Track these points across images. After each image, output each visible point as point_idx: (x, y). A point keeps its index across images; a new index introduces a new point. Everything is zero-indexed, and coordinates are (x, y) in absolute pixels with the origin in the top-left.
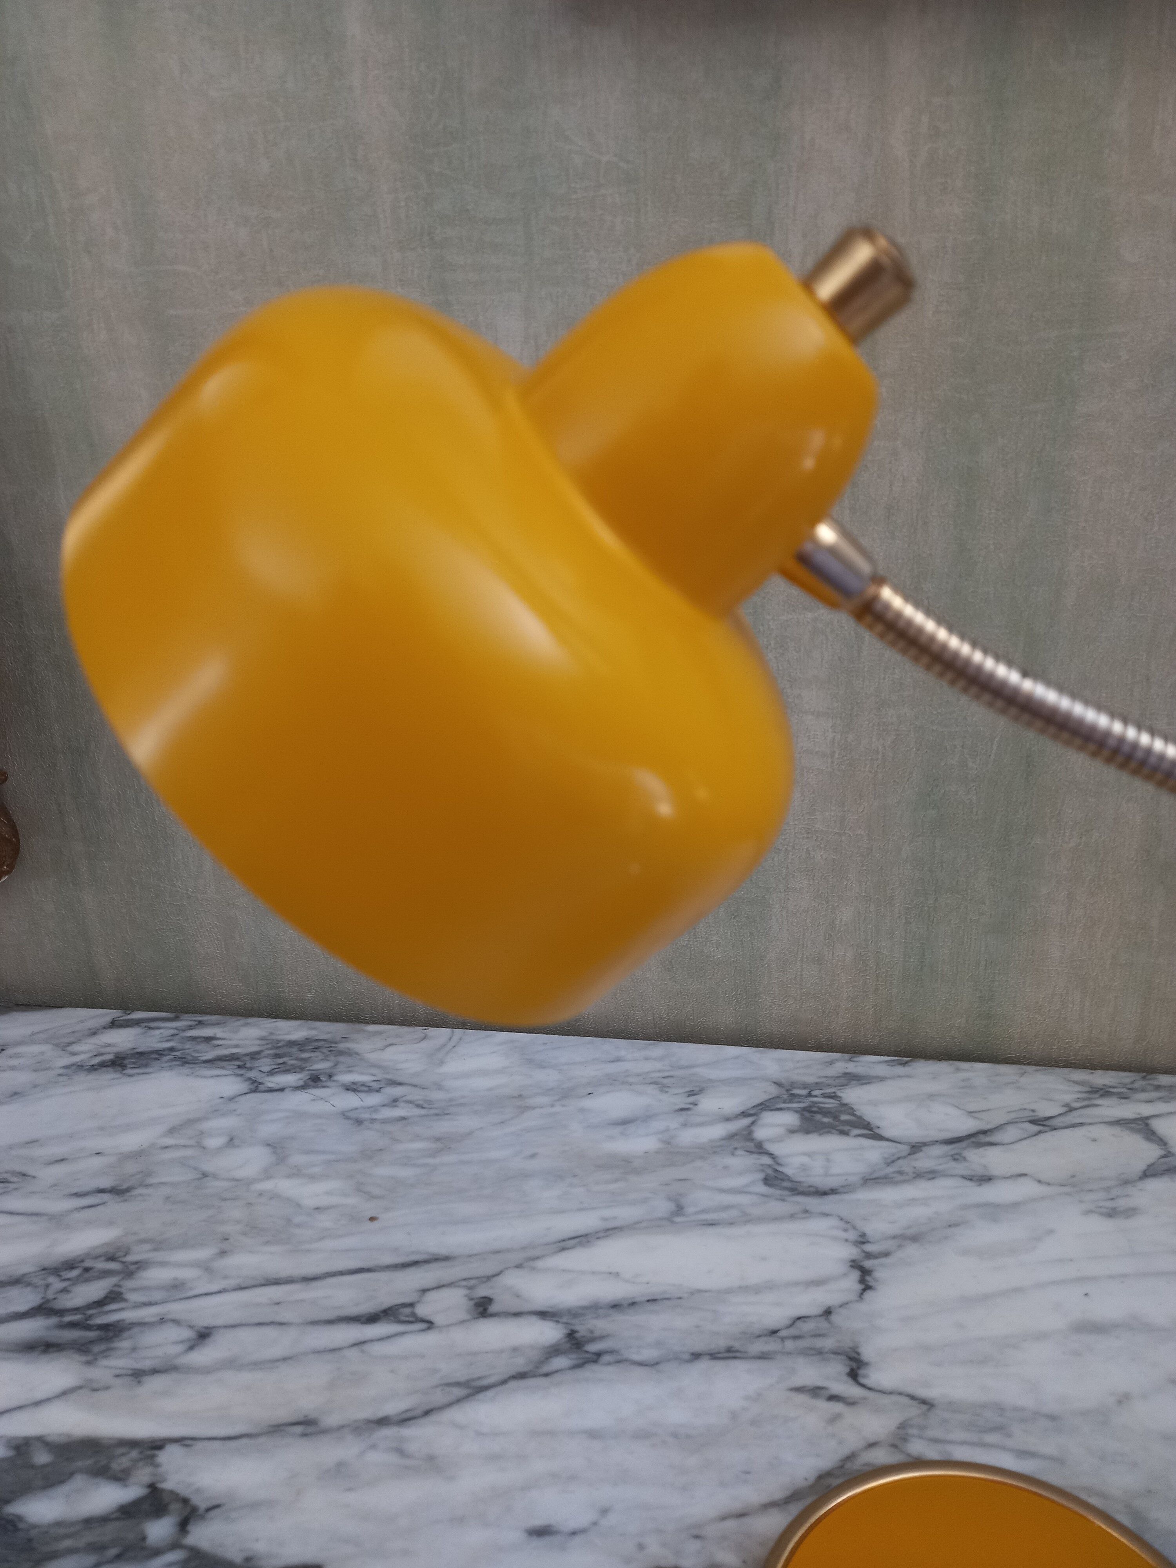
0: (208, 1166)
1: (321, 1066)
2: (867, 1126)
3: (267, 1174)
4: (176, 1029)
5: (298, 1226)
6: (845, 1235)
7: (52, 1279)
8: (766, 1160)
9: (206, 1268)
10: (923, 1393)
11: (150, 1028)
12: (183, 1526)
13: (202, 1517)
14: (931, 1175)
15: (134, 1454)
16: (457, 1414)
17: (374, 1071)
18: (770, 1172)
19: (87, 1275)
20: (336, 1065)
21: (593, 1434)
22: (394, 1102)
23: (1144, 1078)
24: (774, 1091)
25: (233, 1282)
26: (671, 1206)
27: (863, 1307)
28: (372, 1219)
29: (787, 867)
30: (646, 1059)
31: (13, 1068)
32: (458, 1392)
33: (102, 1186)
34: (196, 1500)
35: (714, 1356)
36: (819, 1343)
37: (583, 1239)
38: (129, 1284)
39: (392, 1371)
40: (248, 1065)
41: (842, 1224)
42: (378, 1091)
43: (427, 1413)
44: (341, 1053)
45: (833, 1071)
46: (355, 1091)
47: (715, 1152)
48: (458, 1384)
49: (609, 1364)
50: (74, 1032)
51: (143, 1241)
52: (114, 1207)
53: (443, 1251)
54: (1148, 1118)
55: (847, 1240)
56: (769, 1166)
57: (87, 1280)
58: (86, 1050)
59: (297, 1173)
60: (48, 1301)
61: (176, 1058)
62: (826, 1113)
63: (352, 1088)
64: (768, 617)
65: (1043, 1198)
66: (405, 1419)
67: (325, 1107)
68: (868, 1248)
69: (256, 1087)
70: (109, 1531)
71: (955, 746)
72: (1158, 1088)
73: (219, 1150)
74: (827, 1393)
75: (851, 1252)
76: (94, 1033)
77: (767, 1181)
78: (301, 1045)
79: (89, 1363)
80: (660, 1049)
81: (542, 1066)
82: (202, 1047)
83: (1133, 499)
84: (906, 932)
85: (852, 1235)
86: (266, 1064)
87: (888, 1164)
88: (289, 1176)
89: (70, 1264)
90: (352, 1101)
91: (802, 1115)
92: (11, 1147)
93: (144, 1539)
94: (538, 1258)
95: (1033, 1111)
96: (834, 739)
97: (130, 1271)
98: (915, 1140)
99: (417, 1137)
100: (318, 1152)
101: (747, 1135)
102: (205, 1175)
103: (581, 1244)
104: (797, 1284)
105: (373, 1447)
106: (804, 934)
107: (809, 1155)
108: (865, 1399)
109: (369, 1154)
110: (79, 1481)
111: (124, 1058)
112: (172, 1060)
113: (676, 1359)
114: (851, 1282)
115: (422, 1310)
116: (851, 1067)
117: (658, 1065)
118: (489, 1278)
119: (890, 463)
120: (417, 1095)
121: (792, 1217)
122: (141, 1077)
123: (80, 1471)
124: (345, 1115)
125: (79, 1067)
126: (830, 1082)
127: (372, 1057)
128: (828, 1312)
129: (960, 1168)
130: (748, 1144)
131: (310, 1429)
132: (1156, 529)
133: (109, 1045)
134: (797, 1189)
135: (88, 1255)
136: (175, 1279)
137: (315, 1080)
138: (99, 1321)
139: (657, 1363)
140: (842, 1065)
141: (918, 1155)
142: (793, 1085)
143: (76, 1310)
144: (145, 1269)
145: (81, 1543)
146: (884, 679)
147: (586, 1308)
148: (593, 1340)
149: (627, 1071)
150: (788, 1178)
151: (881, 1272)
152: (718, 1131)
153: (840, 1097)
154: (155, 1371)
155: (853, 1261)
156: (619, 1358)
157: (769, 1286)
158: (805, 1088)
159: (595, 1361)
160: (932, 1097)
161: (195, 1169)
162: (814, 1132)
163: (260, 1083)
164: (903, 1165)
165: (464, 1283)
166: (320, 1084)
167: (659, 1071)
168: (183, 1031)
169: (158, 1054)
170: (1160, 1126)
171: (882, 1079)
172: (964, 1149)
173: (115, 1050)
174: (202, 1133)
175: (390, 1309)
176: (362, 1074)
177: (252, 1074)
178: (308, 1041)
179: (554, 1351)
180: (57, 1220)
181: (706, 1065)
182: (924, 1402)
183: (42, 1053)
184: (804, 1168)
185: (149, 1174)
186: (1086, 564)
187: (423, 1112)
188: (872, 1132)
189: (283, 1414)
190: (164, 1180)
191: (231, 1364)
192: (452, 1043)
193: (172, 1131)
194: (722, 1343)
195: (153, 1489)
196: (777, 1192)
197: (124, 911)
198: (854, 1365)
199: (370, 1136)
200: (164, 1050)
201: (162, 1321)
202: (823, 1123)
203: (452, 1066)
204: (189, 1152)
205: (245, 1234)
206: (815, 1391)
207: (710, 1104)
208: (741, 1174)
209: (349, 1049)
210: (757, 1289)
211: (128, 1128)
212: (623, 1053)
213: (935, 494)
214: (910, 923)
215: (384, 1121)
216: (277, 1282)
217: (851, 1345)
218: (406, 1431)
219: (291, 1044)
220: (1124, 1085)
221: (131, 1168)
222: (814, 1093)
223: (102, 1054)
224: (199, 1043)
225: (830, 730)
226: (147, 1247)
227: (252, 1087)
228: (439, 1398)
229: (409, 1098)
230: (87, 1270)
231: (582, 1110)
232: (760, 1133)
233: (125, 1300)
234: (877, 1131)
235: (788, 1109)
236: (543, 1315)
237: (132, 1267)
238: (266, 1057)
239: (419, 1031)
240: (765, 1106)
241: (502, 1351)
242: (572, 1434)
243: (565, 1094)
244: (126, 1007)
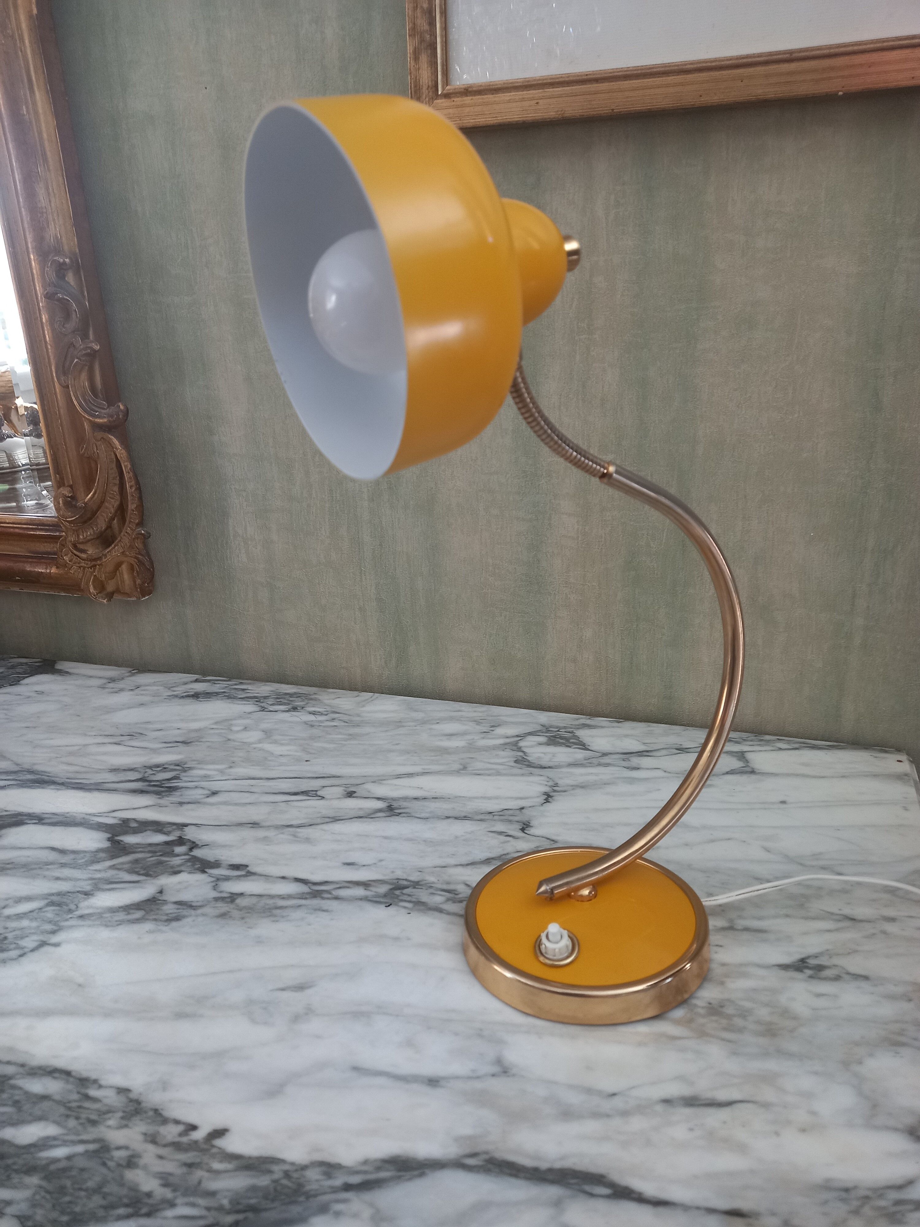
0: (230, 737)
1: (298, 703)
2: (584, 745)
3: (260, 741)
4: (228, 684)
5: (270, 761)
6: (547, 783)
7: (148, 770)
8: (521, 754)
9: (222, 772)
10: (554, 838)
11: (215, 683)
12: (191, 849)
13: (200, 848)
14: (607, 765)
15: (174, 827)
16: (325, 827)
17: (326, 707)
18: (520, 758)
19: (164, 770)
20: (307, 703)
21: (386, 838)
22: (333, 719)
23: (756, 736)
24: (539, 728)
25: (232, 777)
26: (461, 767)
27: (542, 808)
28: (306, 761)
29: (556, 604)
30: (475, 711)
31: (142, 695)
32: (328, 820)
33: (178, 740)
34: (197, 842)
35: (456, 818)
36: (511, 818)
37: (410, 775)
38: (184, 774)
39: (299, 811)
40: (261, 701)
41: (548, 780)
42: (326, 715)
43: (310, 825)
44: (312, 699)
45: (577, 723)
46: (313, 714)
47: (494, 749)
48: (329, 817)
49: (404, 817)
50: (175, 683)
51: (194, 760)
52: (182, 747)
53: (338, 774)
54: (746, 752)
55: (546, 785)
56: (521, 756)
57: (165, 772)
58: (180, 690)
59: (275, 742)
60: (145, 777)
61: (225, 696)
62: (561, 738)
63: (314, 713)
64: (542, 460)
65: (663, 778)
66: (299, 826)
67: (298, 719)
68: (555, 788)
69: (263, 709)
70: (159, 848)
71: (643, 534)
72: (762, 740)
73: (238, 732)
74: (507, 834)
75: (547, 789)
76: (186, 684)
77: (516, 762)
78: (291, 695)
79: (160, 798)
80: (485, 708)
81: (416, 711)
82: (240, 692)
83: (730, 396)
84: (622, 645)
85: (551, 783)
86: (270, 701)
87: (585, 760)
88: (270, 743)
89: (158, 766)
90: (312, 718)
91: (550, 738)
92: (136, 724)
93: (173, 851)
94: (385, 780)
95: (681, 745)
96: (578, 529)
97: (185, 770)
98: (605, 752)
99: (341, 733)
100: (288, 735)
101: (516, 744)
102: (229, 740)
103: (408, 777)
104: (512, 798)
105: (282, 833)
106: (566, 644)
107: (544, 753)
108: (524, 837)
109: (313, 738)
110: (148, 833)
111: (199, 694)
112: (223, 697)
113: (438, 818)
114: (542, 799)
115: (319, 793)
116: (588, 722)
117: (480, 714)
118: (357, 785)
119: (602, 375)
120: (346, 718)
121: (523, 775)
122: (205, 702)
123: (150, 830)
124: (306, 723)
125: (176, 696)
126: (572, 726)
127: (327, 702)
128: (522, 808)
129: (625, 764)
130: (514, 747)
131: (255, 826)
132: (744, 412)
133: (192, 689)
134: (530, 765)
135: (166, 764)
136: (205, 774)
137: (295, 709)
138: (166, 785)
139: (428, 818)
140: (584, 720)
141: (605, 757)
142: (551, 727)
143: (158, 781)
144: (192, 770)
145: (146, 850)
146: (604, 495)
147: (401, 798)
148: (400, 809)
149: (462, 716)
150: (529, 761)
151: (557, 796)
152: (502, 741)
153: (575, 733)
154: (189, 803)
155: (545, 792)
156: (409, 815)
157: (497, 798)
158: (557, 728)
159: (398, 815)
160: (626, 736)
161: (225, 737)
162: (553, 745)
163: (266, 708)
164: (595, 761)
165: (345, 786)
166: (296, 710)
167: (480, 717)
168: (232, 685)
169: (217, 694)
170: (749, 756)
171: (602, 727)
172: (631, 757)
173: (196, 691)
174: (231, 725)
175: (305, 791)
176: (320, 708)
177: (262, 705)
178: (295, 693)
179: (380, 810)
180: (154, 751)
181: (507, 716)
182: (553, 841)
183: (158, 690)
184: (539, 758)
185: (202, 738)
186: (708, 431)
187: (346, 724)
188: (584, 747)
189: (244, 820)
190: (208, 740)
191: (225, 803)
192: (372, 699)
193: (216, 723)
194: (463, 814)
195: (180, 837)
196: (520, 766)
197: (207, 620)
198: (525, 826)
199: (315, 731)
200: (220, 692)
201: (196, 787)
202: (559, 742)
203: (368, 708)
204: (223, 731)
205: (243, 761)
206: (500, 833)
207: (500, 731)
208: (503, 758)
209: (316, 698)
210: (490, 798)
211: (195, 720)
212: (463, 708)
213: (626, 392)
214: (623, 639)
215: (324, 727)
216: (254, 779)
217: (527, 820)
218: (299, 830)
219: (286, 694)
220: (742, 738)
221: (193, 735)
222: (560, 730)
223: (188, 692)
224: (239, 691)
225: (576, 524)
226: (195, 762)
227: (262, 709)
228: (319, 821)
229: (341, 719)
230: (165, 768)
231: (430, 729)
232: (521, 744)
233: (181, 779)
234: (588, 747)
235: (543, 735)
236: (379, 799)
237: (186, 769)
238: (271, 698)
239: (356, 693)
240: (530, 734)
241: (354, 809)
242: (377, 837)
243: (424, 722)
244: (204, 675)
